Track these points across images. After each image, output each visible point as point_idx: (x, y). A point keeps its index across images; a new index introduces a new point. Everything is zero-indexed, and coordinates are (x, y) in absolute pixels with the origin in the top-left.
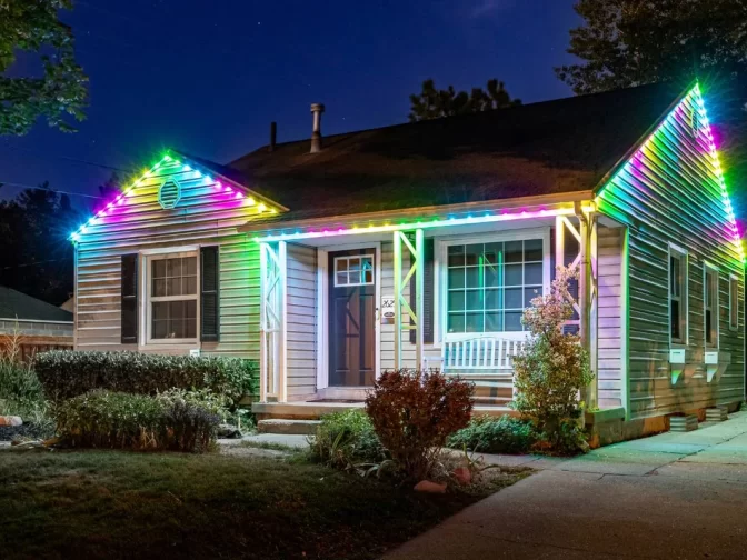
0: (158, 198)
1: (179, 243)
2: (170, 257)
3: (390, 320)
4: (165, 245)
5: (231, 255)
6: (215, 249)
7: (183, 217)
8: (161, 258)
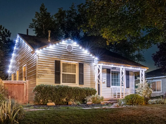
0: (66, 48)
1: (72, 61)
2: (68, 63)
3: (104, 83)
4: (68, 60)
5: (86, 66)
6: (83, 64)
7: (74, 55)
8: (66, 63)
